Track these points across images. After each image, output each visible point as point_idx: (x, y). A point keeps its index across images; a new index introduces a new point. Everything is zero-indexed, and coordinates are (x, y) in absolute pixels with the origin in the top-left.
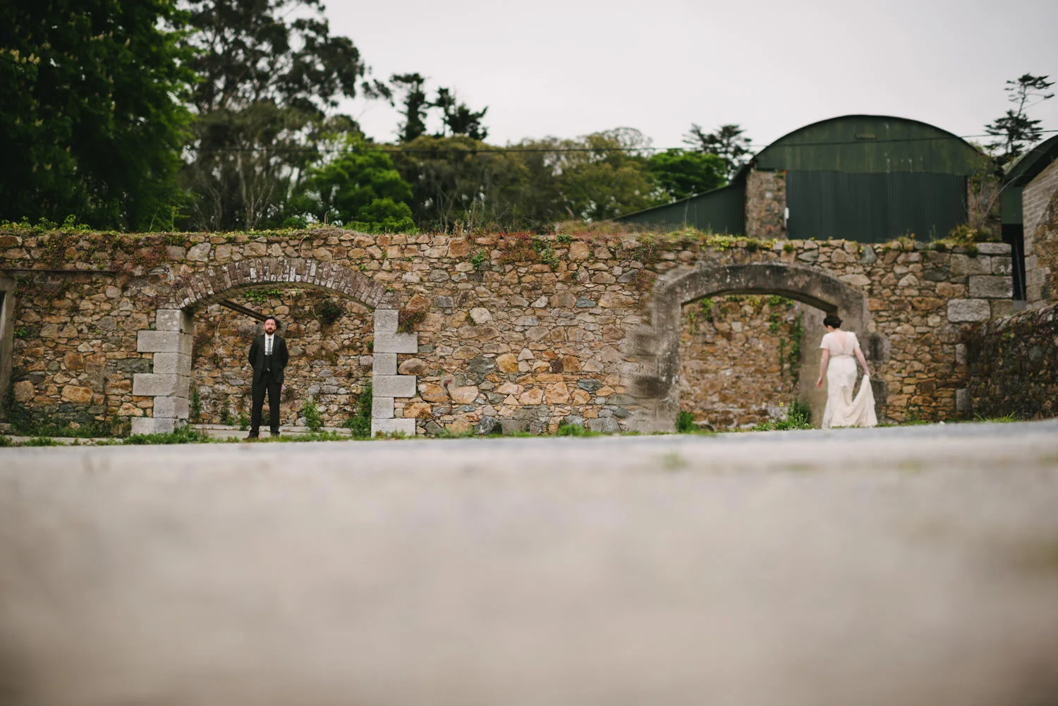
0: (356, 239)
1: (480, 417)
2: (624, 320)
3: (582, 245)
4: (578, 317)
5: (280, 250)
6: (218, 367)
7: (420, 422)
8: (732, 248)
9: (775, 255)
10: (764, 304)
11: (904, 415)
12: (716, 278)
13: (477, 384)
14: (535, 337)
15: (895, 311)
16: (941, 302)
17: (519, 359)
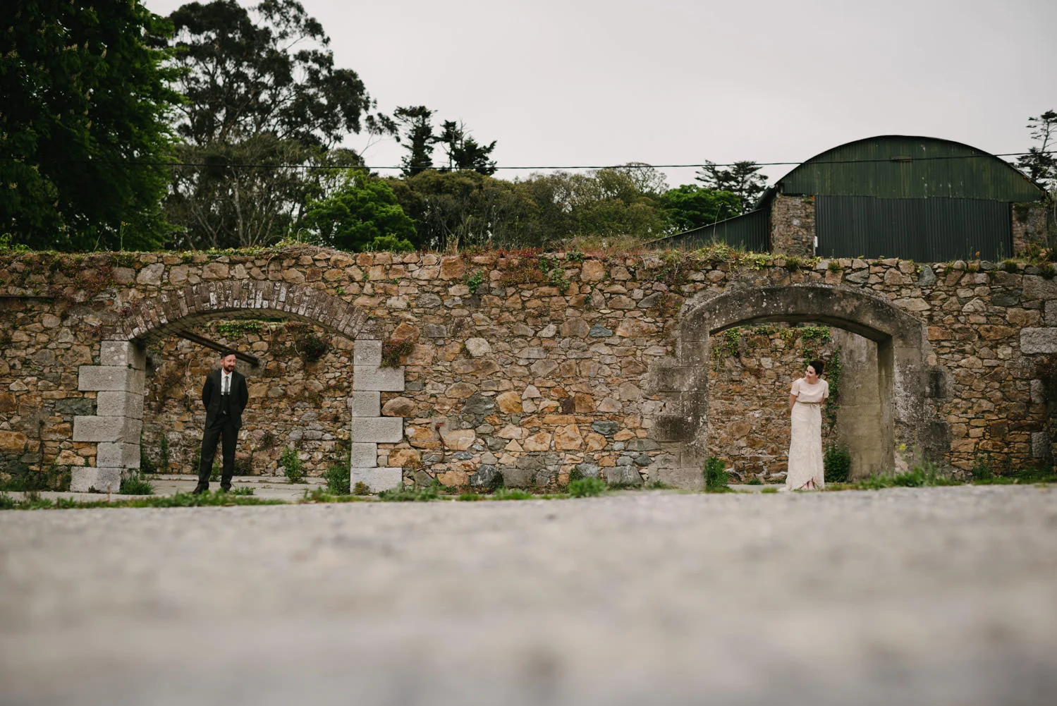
0: (333, 258)
1: (478, 466)
2: (645, 352)
3: (596, 264)
4: (592, 349)
5: (245, 272)
6: (189, 410)
7: (407, 472)
8: (769, 267)
9: (819, 276)
10: (796, 338)
11: (971, 462)
12: (750, 302)
13: (474, 427)
14: (542, 372)
15: (959, 341)
16: (1013, 331)
17: (523, 398)
